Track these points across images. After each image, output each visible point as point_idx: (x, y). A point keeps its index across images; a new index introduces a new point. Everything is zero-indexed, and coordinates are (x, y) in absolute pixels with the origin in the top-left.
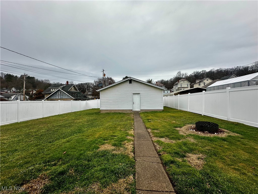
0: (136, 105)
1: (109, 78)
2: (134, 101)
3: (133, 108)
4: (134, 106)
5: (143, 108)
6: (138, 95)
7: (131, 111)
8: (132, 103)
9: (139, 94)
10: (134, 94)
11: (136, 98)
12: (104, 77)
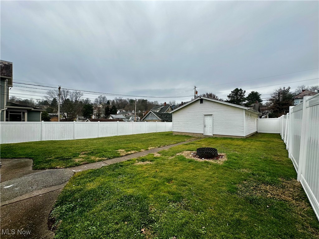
0: (208, 129)
1: (209, 94)
2: (206, 124)
3: (204, 131)
4: (205, 129)
5: (216, 133)
6: (210, 117)
7: (202, 135)
8: (203, 126)
9: (211, 115)
10: (205, 115)
11: (209, 120)
12: (196, 95)
